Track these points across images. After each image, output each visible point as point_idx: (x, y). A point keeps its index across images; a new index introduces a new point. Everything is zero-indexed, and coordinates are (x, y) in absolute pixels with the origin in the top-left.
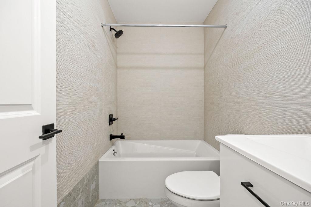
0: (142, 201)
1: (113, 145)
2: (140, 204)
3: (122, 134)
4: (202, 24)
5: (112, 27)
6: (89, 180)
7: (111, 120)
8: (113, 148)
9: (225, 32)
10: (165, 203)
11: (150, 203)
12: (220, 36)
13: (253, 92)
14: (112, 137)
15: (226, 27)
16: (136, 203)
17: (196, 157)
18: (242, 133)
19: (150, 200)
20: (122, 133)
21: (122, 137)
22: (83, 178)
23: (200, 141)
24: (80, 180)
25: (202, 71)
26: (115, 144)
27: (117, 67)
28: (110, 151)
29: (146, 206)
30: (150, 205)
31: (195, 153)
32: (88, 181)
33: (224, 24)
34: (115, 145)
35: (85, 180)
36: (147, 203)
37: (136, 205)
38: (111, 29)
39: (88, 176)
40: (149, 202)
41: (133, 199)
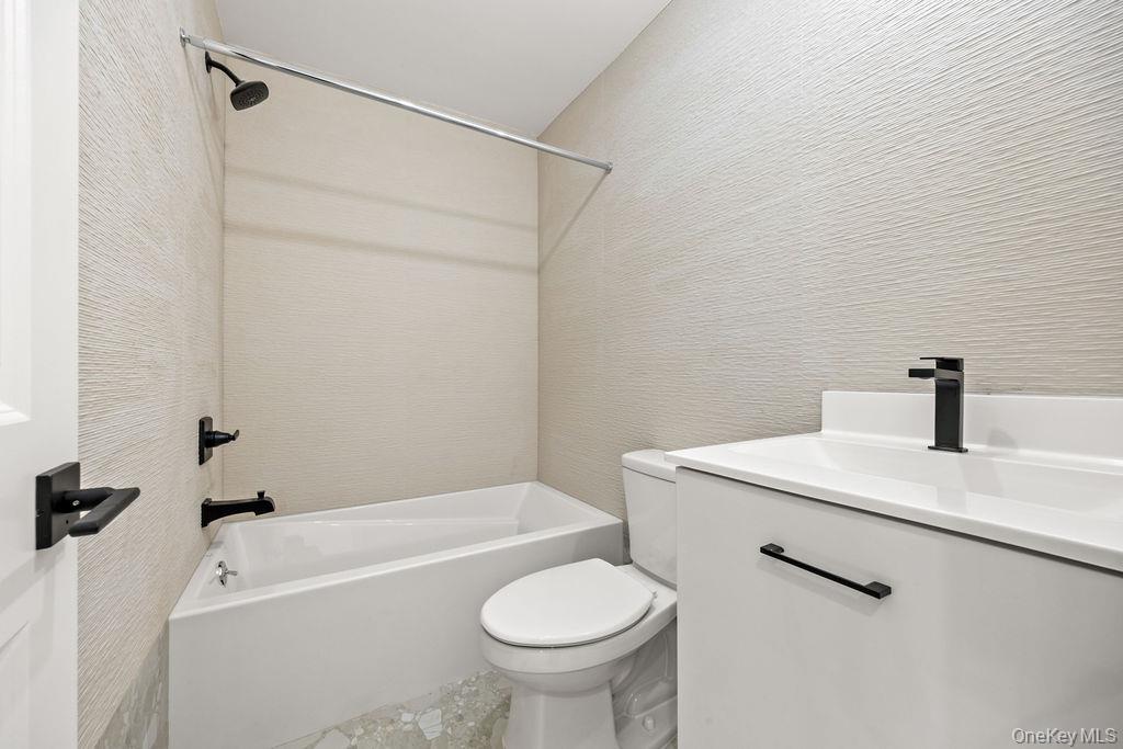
0: (374, 722)
1: (211, 543)
2: (367, 732)
3: (261, 494)
4: (533, 139)
5: (214, 57)
6: (137, 714)
7: (209, 440)
8: (218, 555)
9: (605, 180)
10: (457, 698)
11: (407, 717)
12: (591, 189)
13: (680, 343)
14: (212, 512)
15: (608, 170)
16: (350, 736)
17: (519, 533)
18: (652, 448)
19: (403, 707)
20: (261, 490)
21: (262, 506)
22: (118, 710)
23: (528, 484)
24: (106, 725)
25: (534, 280)
26: (216, 540)
27: (224, 226)
28: (209, 571)
29: (395, 731)
30: (406, 723)
31: (517, 522)
32: (135, 721)
33: (603, 161)
34: (221, 543)
35: (126, 716)
36: (392, 722)
37: (352, 743)
38: (210, 64)
39: (136, 696)
40: (400, 714)
41: (337, 728)
